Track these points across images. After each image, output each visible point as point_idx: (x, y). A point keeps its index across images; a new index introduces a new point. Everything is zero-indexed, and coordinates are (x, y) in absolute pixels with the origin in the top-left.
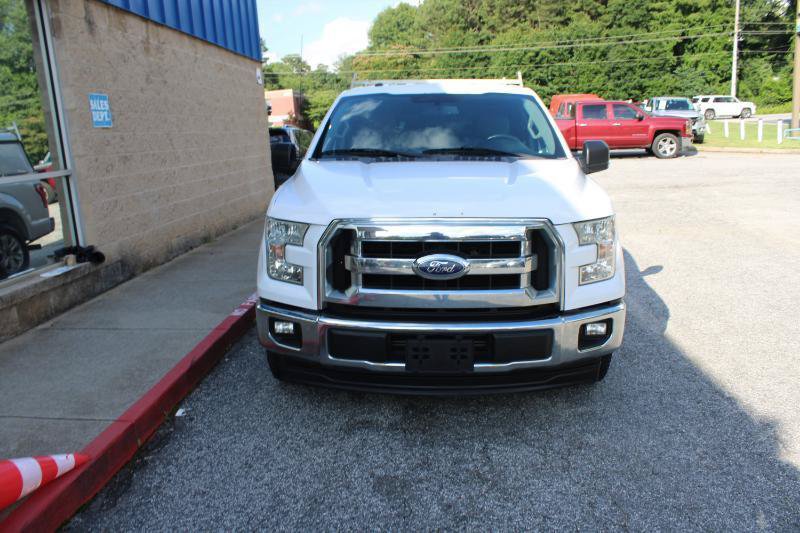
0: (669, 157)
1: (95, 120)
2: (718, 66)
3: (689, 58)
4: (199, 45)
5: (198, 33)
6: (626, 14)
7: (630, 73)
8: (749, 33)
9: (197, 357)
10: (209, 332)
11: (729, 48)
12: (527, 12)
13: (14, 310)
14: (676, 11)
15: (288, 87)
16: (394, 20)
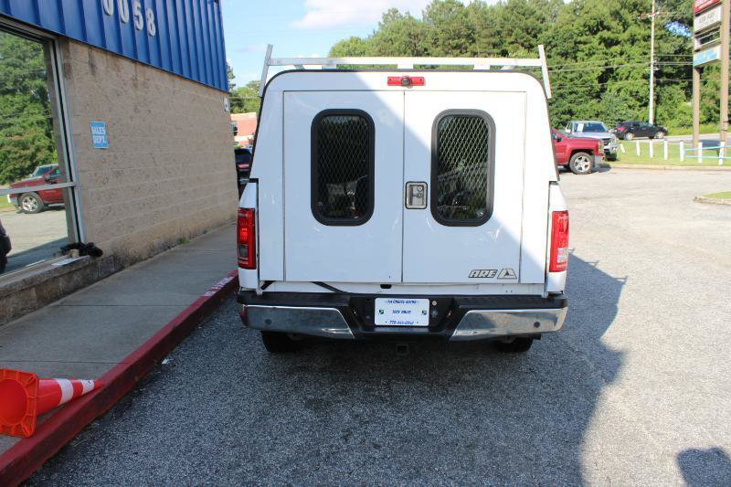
0: (582, 173)
1: (95, 142)
2: (637, 92)
3: (612, 85)
4: (177, 80)
5: (176, 71)
6: (555, 46)
7: (560, 99)
8: (665, 63)
9: (178, 324)
10: (186, 307)
11: (646, 77)
12: (467, 44)
13: (33, 290)
14: (600, 44)
15: (252, 111)
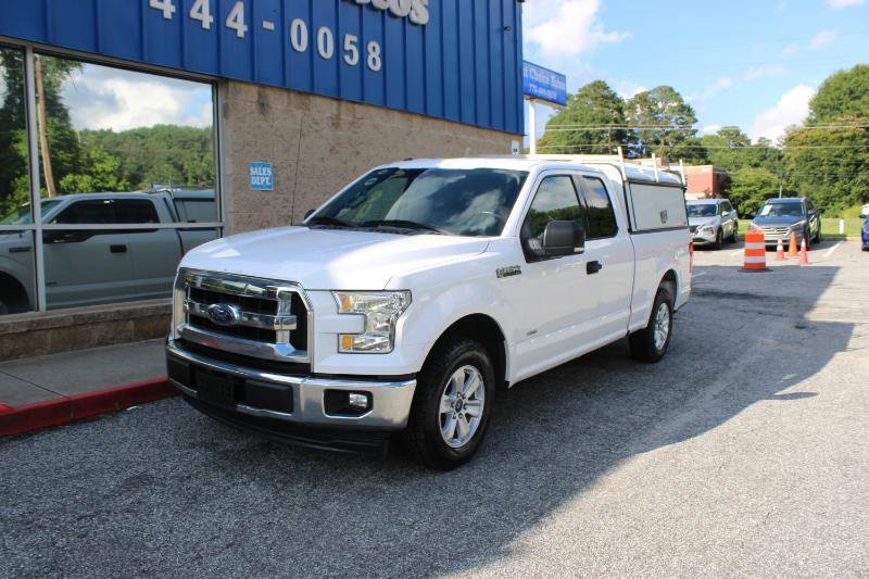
1: (253, 183)
15: (711, 163)
16: (846, 86)
